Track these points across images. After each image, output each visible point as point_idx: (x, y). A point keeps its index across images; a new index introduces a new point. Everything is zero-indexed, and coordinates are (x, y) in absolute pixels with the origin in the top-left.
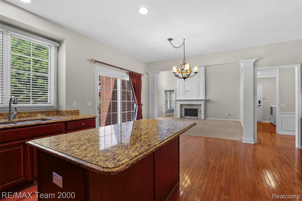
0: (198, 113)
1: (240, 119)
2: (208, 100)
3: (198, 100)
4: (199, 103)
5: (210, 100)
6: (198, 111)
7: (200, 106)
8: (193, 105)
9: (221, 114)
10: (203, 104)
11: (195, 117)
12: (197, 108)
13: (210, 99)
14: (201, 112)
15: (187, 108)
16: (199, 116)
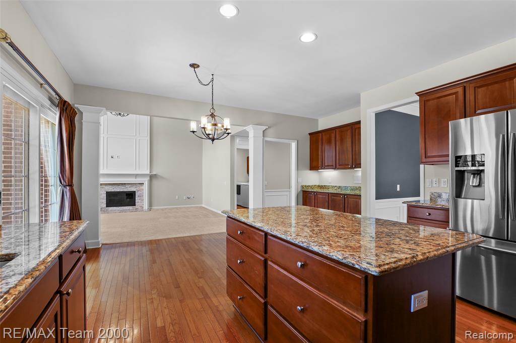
0: (136, 198)
1: (202, 204)
2: (155, 175)
3: (136, 176)
4: (139, 180)
5: (159, 176)
6: (136, 196)
7: (140, 185)
8: (125, 184)
9: (177, 197)
10: (146, 182)
11: (131, 208)
12: (132, 189)
13: (159, 174)
14: (141, 196)
15: (113, 191)
16: (139, 204)
